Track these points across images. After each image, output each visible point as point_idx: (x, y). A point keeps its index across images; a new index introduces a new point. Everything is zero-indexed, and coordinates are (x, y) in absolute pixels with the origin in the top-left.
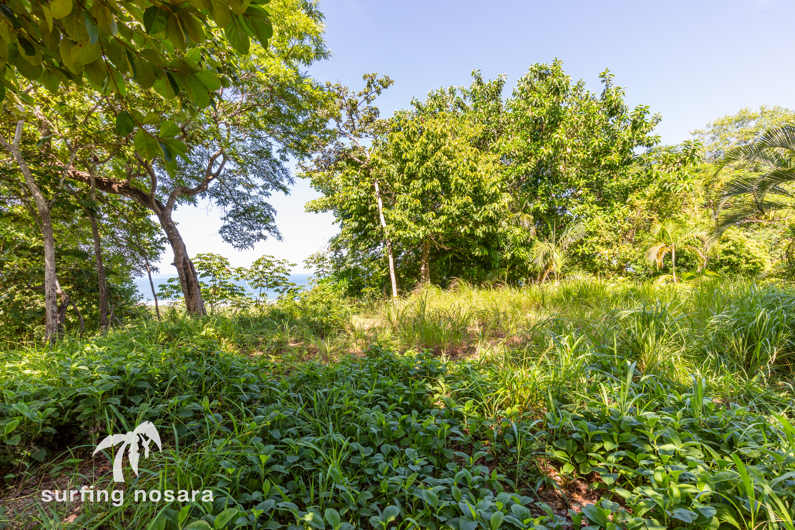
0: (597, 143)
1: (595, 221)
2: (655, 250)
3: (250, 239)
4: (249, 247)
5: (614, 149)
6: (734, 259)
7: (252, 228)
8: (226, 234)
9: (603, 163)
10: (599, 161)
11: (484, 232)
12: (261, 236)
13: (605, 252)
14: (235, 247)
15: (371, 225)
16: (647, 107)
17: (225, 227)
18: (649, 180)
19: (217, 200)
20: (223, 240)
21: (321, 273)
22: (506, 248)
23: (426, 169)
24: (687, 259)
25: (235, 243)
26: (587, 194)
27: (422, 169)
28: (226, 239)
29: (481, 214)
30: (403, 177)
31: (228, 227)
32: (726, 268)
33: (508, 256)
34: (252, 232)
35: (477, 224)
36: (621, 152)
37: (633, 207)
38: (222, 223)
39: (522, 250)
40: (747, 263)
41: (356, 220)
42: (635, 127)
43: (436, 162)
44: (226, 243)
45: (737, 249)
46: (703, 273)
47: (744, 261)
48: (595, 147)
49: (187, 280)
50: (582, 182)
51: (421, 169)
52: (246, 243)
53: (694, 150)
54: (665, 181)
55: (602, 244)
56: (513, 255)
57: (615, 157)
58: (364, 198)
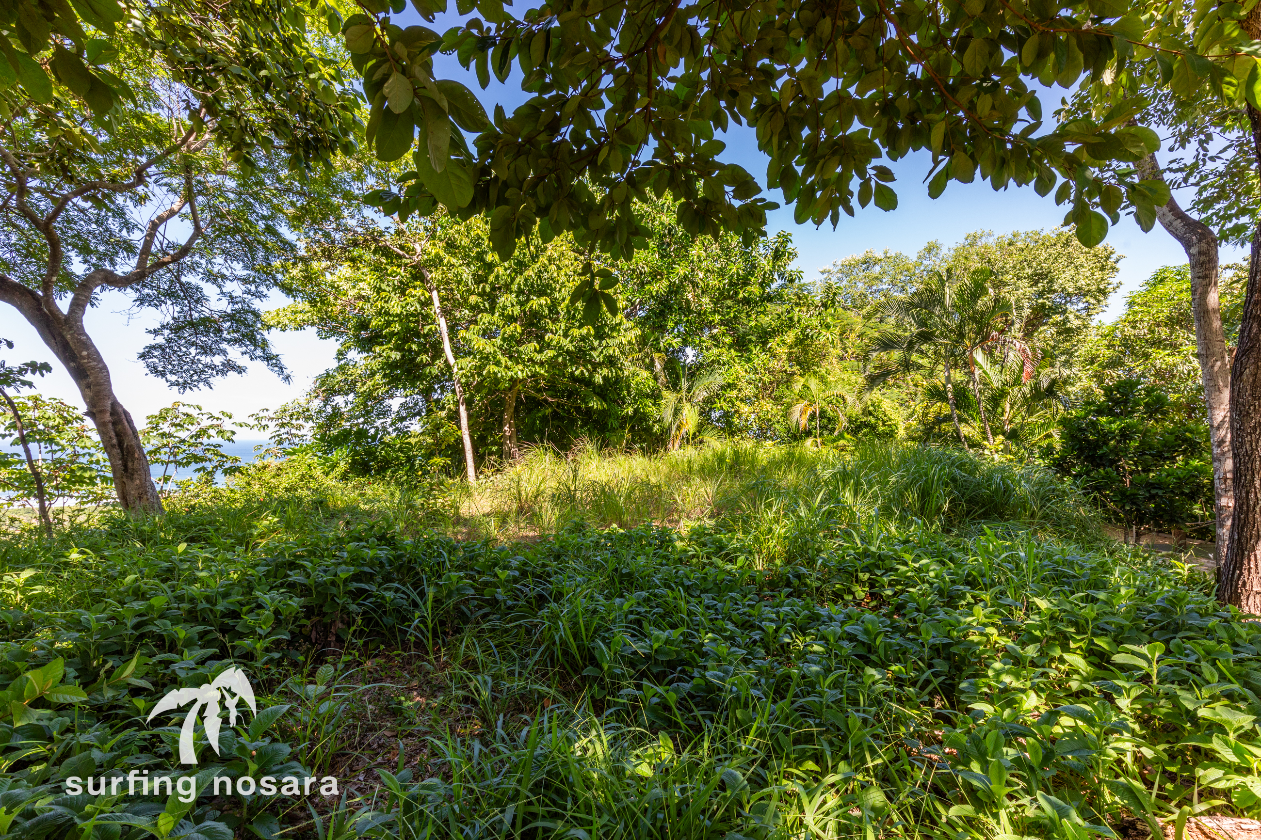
0: (734, 270)
1: (732, 370)
2: (797, 409)
3: (203, 371)
4: (201, 385)
5: (753, 279)
6: (873, 421)
7: (206, 350)
8: (155, 360)
9: (741, 296)
10: (737, 293)
11: (605, 378)
12: (230, 366)
13: (745, 409)
14: (172, 384)
15: (425, 358)
16: (790, 235)
17: (153, 347)
18: (791, 324)
19: (136, 295)
20: (147, 371)
21: (284, 436)
22: (628, 400)
23: (526, 280)
24: (829, 419)
25: (173, 378)
26: (724, 334)
27: (520, 279)
28: (155, 371)
29: (601, 352)
30: (484, 287)
31: (160, 347)
32: (866, 430)
33: (630, 410)
34: (206, 359)
35: (596, 366)
36: (761, 284)
37: (774, 356)
38: (151, 340)
39: (649, 402)
40: (884, 425)
41: (397, 348)
42: (778, 255)
43: (540, 271)
44: (151, 376)
45: (875, 410)
46: (841, 436)
47: (880, 423)
48: (732, 276)
49: (120, 444)
50: (717, 318)
51: (517, 280)
52: (195, 378)
53: (835, 294)
54: (808, 327)
55: (742, 400)
56: (636, 411)
57: (755, 290)
58: (412, 315)
